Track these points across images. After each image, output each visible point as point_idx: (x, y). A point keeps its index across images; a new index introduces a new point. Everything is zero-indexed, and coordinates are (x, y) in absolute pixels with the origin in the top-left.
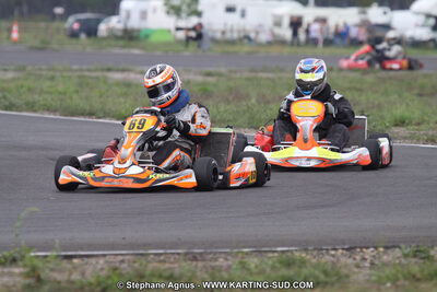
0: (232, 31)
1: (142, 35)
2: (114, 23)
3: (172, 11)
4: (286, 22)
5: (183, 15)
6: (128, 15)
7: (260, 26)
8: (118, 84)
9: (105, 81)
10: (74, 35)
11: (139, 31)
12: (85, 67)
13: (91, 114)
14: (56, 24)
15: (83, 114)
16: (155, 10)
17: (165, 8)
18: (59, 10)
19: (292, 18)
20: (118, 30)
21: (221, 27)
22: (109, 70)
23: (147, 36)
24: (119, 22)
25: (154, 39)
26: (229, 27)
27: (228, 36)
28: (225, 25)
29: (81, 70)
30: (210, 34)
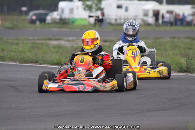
0: (120, 19)
1: (70, 21)
2: (55, 15)
3: (87, 8)
4: (151, 14)
5: (93, 10)
6: (63, 11)
7: (136, 16)
8: (55, 47)
9: (47, 45)
10: (33, 22)
11: (69, 19)
12: (36, 38)
13: (36, 62)
14: (23, 17)
15: (32, 62)
16: (77, 8)
17: (83, 7)
18: (24, 9)
19: (154, 11)
20: (57, 19)
21: (115, 17)
22: (50, 39)
23: (73, 22)
24: (58, 15)
25: (77, 23)
26: (119, 17)
27: (118, 21)
28: (117, 15)
29: (34, 40)
30: (108, 21)
